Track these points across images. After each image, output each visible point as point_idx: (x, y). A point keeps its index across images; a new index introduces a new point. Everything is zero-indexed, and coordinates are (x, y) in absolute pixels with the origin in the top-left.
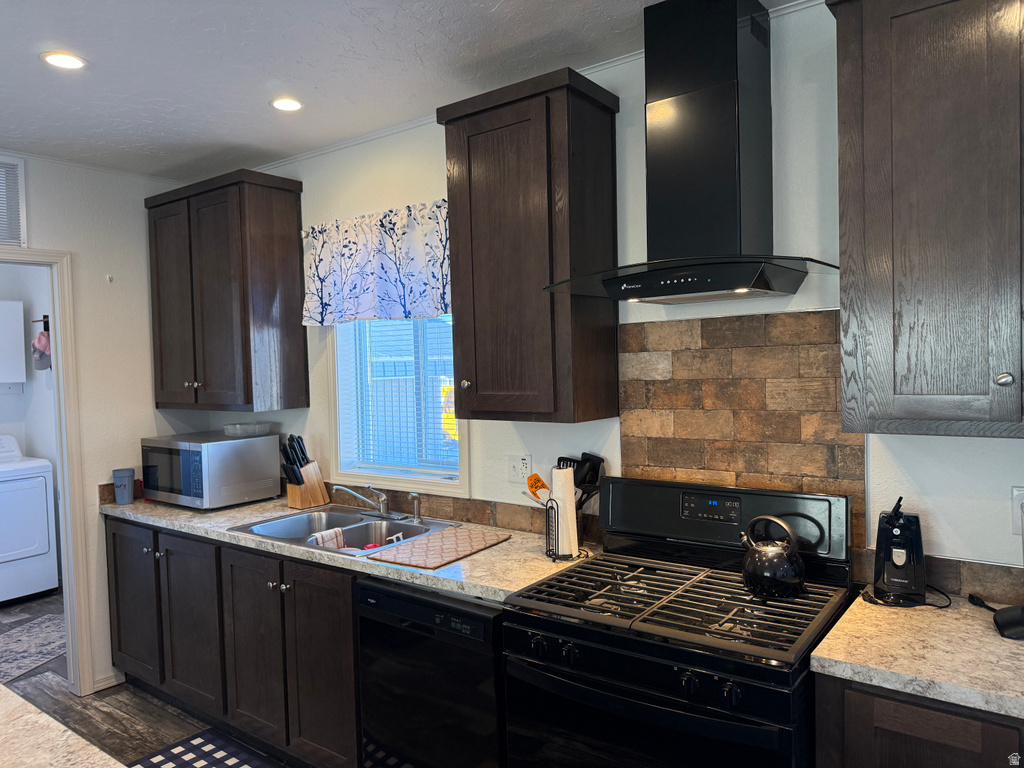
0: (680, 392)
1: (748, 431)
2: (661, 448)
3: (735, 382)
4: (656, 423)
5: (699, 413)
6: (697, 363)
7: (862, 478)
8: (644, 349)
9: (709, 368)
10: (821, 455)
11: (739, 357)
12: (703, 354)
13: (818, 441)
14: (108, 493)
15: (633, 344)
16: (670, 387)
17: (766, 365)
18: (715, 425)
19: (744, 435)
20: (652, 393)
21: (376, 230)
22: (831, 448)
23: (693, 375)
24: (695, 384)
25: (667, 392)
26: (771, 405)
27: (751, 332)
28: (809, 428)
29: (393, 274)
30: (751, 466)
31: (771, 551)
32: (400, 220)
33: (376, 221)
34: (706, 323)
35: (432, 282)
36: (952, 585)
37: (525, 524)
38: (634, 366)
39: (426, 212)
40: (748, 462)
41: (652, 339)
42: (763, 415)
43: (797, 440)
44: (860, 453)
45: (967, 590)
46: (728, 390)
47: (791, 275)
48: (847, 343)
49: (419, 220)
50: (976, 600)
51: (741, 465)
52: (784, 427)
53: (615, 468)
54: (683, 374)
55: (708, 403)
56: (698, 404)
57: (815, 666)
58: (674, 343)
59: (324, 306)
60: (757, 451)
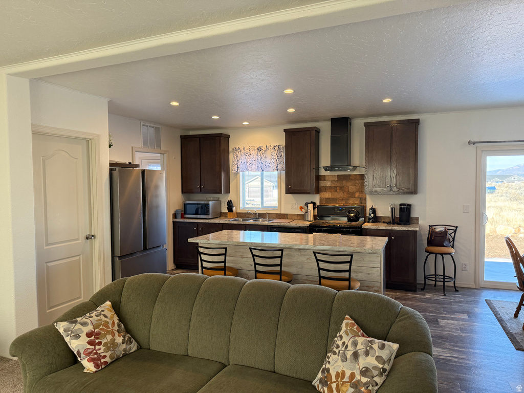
0: (332, 189)
1: (346, 196)
2: (328, 200)
3: (343, 187)
4: (327, 195)
5: (336, 193)
6: (336, 183)
7: (366, 203)
8: (325, 180)
9: (338, 184)
10: (359, 200)
11: (344, 182)
12: (337, 181)
13: (358, 197)
14: (175, 216)
15: (323, 179)
16: (330, 188)
17: (349, 184)
18: (340, 195)
19: (345, 197)
20: (326, 189)
21: (256, 150)
22: (361, 198)
23: (335, 185)
24: (336, 187)
25: (330, 189)
26: (350, 191)
27: (347, 178)
28: (357, 195)
29: (260, 161)
30: (346, 202)
31: (352, 215)
32: (264, 148)
33: (256, 148)
34: (337, 175)
35: (273, 164)
36: (380, 221)
37: (296, 218)
38: (322, 184)
39: (272, 147)
40: (345, 202)
41: (327, 178)
42: (348, 193)
43: (355, 197)
44: (365, 199)
45: (382, 221)
46: (342, 188)
47: (355, 168)
48: (366, 180)
49: (269, 149)
50: (384, 222)
51: (344, 202)
52: (352, 195)
53: (318, 204)
54: (333, 185)
55: (338, 191)
56: (336, 191)
57: (362, 227)
58: (331, 179)
59: (238, 167)
60: (347, 199)
